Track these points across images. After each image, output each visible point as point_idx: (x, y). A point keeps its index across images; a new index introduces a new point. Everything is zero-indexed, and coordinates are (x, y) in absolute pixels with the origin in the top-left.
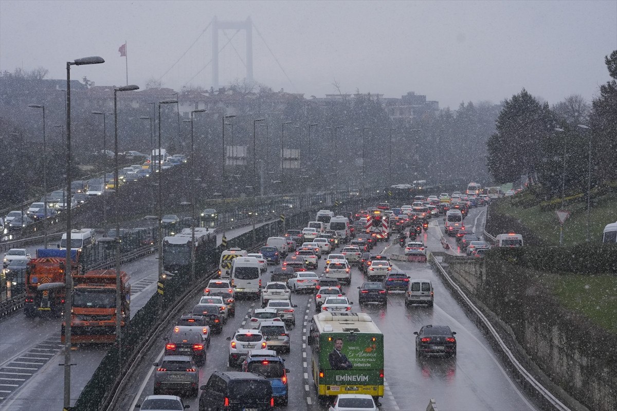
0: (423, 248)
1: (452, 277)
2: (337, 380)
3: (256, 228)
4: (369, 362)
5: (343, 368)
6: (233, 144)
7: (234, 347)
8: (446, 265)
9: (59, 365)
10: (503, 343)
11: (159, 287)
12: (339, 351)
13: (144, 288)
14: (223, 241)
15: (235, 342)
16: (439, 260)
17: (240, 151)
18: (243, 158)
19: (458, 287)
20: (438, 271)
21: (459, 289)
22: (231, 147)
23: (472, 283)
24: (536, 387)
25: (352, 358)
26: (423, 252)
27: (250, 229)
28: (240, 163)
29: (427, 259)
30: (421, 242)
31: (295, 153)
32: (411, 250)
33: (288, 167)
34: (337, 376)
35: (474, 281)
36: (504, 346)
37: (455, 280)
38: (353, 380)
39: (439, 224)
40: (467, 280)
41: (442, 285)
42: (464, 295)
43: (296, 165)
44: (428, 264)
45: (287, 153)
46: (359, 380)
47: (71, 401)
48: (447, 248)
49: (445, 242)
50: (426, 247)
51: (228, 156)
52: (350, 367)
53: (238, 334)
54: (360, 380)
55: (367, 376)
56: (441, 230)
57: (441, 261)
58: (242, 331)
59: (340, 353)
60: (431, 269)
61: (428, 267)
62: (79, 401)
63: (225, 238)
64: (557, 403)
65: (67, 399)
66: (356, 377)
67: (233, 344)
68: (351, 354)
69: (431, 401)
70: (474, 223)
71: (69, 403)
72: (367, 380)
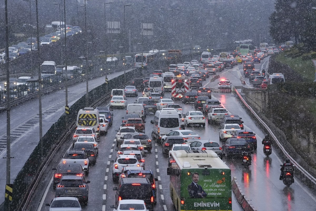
0: (229, 84)
1: (247, 102)
2: (195, 206)
3: (126, 72)
4: (220, 192)
5: (200, 197)
6: (111, 20)
7: (117, 168)
8: (244, 94)
9: (3, 158)
10: (278, 142)
11: (66, 110)
12: (196, 183)
13: (57, 110)
14: (106, 81)
15: (117, 164)
16: (239, 91)
17: (116, 25)
18: (118, 29)
19: (251, 108)
20: (238, 98)
21: (252, 109)
22: (110, 22)
23: (260, 105)
24: (299, 169)
25: (206, 188)
26: (229, 86)
27: (122, 73)
28: (116, 32)
29: (232, 91)
30: (228, 80)
31: (150, 26)
32: (222, 85)
33: (146, 34)
34: (195, 203)
35: (260, 104)
36: (279, 143)
37: (249, 104)
38: (208, 206)
39: (240, 69)
40: (256, 104)
41: (241, 107)
42: (255, 113)
43: (150, 33)
44: (232, 94)
45: (145, 26)
46: (212, 206)
47: (11, 180)
48: (244, 84)
49: (243, 80)
50: (231, 83)
51: (108, 28)
52: (205, 195)
53: (119, 158)
54: (214, 205)
55: (219, 203)
56: (241, 73)
57: (240, 92)
58: (122, 157)
59: (197, 185)
60: (234, 97)
61: (232, 96)
62: (16, 180)
63: (107, 79)
64: (312, 179)
65: (8, 180)
66: (210, 204)
67: (116, 166)
68: (206, 186)
69: (234, 178)
70: (261, 67)
71: (9, 181)
72: (219, 206)
